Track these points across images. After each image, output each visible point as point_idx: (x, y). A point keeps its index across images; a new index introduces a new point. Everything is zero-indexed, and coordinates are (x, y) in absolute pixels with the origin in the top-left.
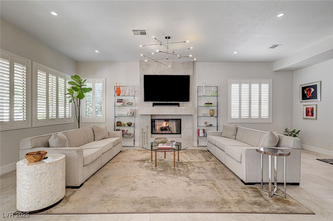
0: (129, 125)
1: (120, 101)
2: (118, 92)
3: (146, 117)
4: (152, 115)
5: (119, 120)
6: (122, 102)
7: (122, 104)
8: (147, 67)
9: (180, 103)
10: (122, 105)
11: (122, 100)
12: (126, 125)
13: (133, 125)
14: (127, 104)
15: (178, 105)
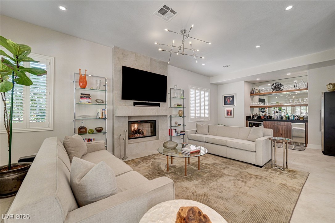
0: (99, 130)
1: (87, 96)
2: (83, 82)
3: (123, 119)
4: (129, 117)
5: (82, 125)
6: (89, 98)
7: (90, 100)
8: (124, 57)
9: (161, 103)
10: (89, 102)
11: (89, 95)
12: (95, 131)
13: (104, 131)
14: (96, 101)
15: (159, 105)
